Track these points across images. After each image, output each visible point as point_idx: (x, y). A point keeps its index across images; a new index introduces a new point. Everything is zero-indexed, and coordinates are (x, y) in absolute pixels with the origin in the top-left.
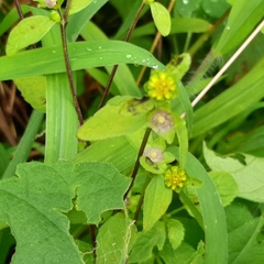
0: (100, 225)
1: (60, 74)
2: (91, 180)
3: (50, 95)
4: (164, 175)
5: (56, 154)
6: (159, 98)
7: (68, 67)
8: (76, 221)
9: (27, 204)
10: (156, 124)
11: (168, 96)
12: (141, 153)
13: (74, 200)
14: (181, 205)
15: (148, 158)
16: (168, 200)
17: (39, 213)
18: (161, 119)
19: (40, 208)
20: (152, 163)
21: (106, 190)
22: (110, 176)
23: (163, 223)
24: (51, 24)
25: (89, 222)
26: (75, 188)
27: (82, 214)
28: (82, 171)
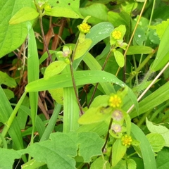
0: (91, 163)
1: (70, 87)
2: (86, 141)
3: (65, 98)
4: (121, 139)
5: (69, 127)
6: (114, 106)
7: (74, 84)
8: (79, 161)
9: (55, 153)
10: (115, 116)
11: (118, 105)
12: (110, 128)
13: (78, 151)
14: (135, 151)
15: (113, 131)
16: (124, 151)
17: (61, 158)
18: (117, 114)
19: (61, 155)
20: (115, 133)
21: (93, 146)
22: (95, 139)
23: (125, 161)
24: (66, 65)
25: (85, 162)
26: (78, 145)
27: (82, 158)
28: (81, 137)
